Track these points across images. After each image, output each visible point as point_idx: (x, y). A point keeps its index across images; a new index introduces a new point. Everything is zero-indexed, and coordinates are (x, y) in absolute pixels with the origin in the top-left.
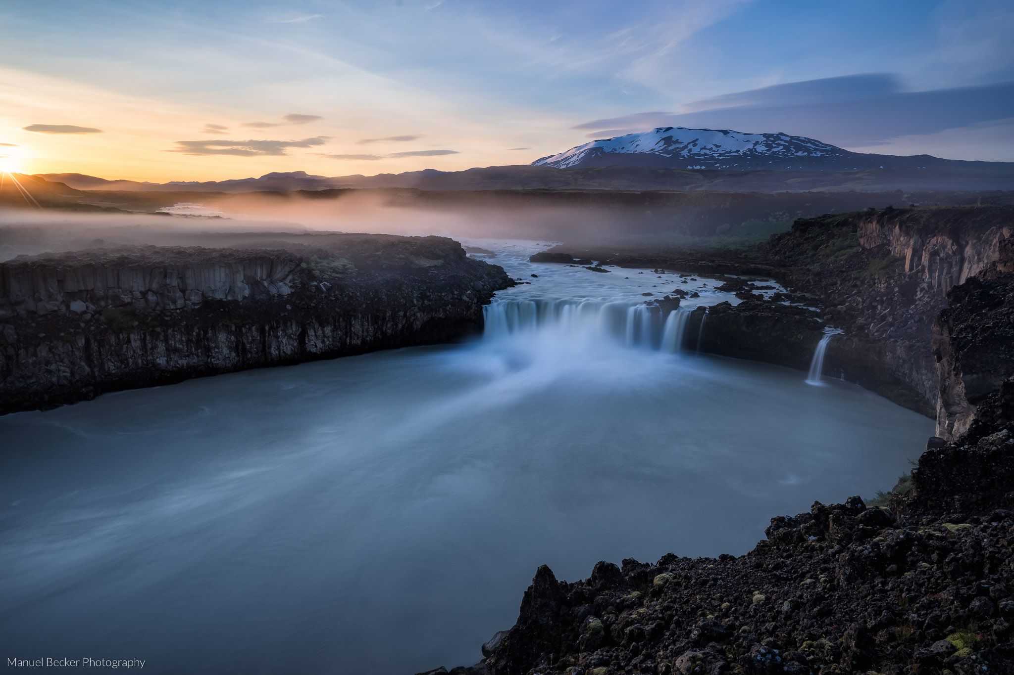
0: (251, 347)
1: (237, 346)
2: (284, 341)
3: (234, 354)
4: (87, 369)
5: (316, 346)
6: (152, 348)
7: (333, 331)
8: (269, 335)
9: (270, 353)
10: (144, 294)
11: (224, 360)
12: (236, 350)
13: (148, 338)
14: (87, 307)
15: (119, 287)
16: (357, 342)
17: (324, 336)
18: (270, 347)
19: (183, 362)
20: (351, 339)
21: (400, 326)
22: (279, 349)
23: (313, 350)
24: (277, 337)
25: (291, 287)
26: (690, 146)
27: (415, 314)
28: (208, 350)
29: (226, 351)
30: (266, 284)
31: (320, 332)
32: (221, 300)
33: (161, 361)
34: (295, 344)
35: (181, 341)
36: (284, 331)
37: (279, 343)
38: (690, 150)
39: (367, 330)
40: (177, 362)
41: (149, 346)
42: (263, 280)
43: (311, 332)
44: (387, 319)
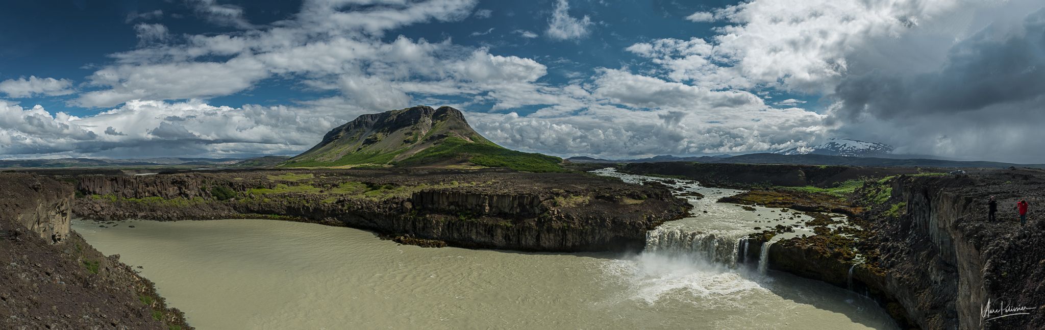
0: (512, 238)
1: (506, 237)
2: (529, 238)
3: (504, 240)
4: (448, 234)
5: (545, 243)
6: (471, 231)
7: (554, 237)
8: (522, 233)
9: (522, 243)
10: (476, 206)
11: (499, 242)
12: (505, 238)
13: (470, 226)
14: (456, 209)
15: (467, 202)
16: (569, 244)
17: (549, 239)
18: (522, 240)
19: (483, 239)
20: (566, 242)
21: (597, 238)
22: (526, 242)
23: (544, 245)
24: (526, 236)
25: (540, 210)
26: (843, 147)
27: (605, 232)
28: (492, 236)
29: (501, 238)
30: (528, 207)
31: (547, 236)
32: (507, 213)
33: (474, 237)
34: (534, 241)
35: (482, 230)
36: (529, 233)
37: (526, 239)
38: (843, 148)
39: (576, 239)
40: (480, 239)
41: (470, 229)
42: (527, 205)
43: (543, 235)
44: (589, 233)
